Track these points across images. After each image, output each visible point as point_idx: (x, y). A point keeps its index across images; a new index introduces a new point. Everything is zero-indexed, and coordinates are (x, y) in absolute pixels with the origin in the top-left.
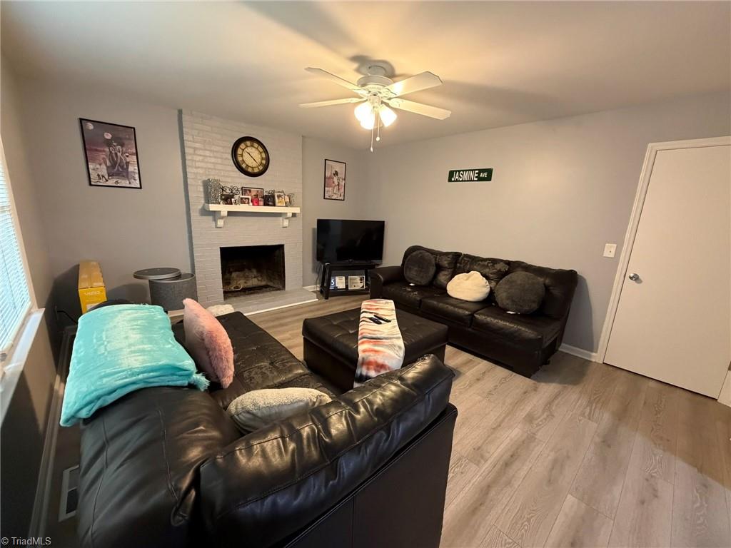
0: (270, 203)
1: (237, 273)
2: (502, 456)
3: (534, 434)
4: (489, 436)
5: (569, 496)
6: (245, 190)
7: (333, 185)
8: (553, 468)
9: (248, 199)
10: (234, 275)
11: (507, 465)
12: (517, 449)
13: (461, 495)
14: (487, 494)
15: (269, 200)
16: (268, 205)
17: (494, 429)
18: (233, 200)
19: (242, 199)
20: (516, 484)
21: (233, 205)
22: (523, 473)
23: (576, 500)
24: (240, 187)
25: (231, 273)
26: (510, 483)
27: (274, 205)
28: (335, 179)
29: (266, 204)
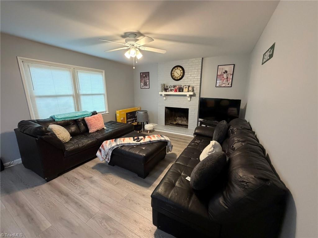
0: (181, 91)
1: (179, 118)
2: (81, 201)
3: (94, 218)
4: (94, 198)
5: (51, 225)
6: (174, 86)
7: (223, 79)
8: (68, 222)
9: (173, 89)
10: (178, 118)
11: (76, 203)
12: (84, 208)
13: (67, 189)
14: (65, 195)
15: (181, 90)
16: (180, 92)
17: (99, 200)
18: (168, 90)
19: (171, 90)
20: (66, 205)
21: (168, 92)
22: (70, 208)
23: (47, 228)
24: (172, 85)
25: (176, 117)
26: (67, 203)
27: (183, 91)
28: (225, 76)
29: (180, 91)
